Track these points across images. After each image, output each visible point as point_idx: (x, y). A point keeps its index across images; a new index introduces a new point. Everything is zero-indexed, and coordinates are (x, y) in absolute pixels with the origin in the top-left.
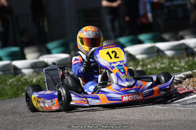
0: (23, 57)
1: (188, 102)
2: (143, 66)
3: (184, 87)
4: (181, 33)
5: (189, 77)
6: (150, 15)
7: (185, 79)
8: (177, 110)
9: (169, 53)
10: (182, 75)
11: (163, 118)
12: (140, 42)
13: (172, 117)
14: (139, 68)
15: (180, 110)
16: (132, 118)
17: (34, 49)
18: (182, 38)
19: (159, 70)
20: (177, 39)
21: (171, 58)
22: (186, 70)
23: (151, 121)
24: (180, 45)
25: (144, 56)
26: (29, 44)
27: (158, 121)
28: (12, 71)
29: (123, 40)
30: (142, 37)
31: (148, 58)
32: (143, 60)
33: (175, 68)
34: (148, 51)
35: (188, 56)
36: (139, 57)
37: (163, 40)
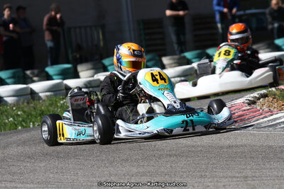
0: (76, 76)
1: (263, 125)
3: (259, 108)
5: (264, 96)
6: (219, 25)
7: (259, 99)
8: (251, 134)
10: (256, 94)
11: (234, 143)
13: (244, 142)
15: (254, 135)
16: (199, 143)
17: (89, 65)
23: (222, 148)
27: (229, 147)
28: (64, 91)
29: (188, 55)
30: (211, 51)
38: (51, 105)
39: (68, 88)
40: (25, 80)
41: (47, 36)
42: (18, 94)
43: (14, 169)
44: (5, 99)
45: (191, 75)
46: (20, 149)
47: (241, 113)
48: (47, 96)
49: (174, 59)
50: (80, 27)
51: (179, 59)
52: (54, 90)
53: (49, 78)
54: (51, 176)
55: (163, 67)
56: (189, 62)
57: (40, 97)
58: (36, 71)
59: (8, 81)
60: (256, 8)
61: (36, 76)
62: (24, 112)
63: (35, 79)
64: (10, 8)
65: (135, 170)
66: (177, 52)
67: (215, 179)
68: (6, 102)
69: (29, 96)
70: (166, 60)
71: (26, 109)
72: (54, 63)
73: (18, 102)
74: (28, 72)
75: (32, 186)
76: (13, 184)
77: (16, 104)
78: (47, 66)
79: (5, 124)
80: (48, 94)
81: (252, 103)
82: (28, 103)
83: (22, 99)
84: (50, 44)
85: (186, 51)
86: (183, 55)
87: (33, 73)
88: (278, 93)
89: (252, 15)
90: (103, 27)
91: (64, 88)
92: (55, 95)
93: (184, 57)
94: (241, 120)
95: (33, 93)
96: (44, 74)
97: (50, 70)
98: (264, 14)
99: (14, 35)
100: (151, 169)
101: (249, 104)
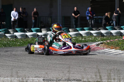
0: (41, 32)
1: (101, 52)
2: (85, 38)
3: (100, 47)
4: (99, 28)
5: (102, 43)
7: (100, 44)
9: (95, 35)
10: (99, 42)
12: (84, 30)
14: (83, 39)
17: (45, 29)
18: (100, 30)
19: (91, 40)
20: (98, 30)
21: (95, 37)
22: (100, 41)
24: (99, 32)
25: (85, 35)
26: (44, 27)
28: (37, 36)
29: (78, 29)
30: (85, 28)
31: (87, 36)
32: (85, 36)
33: (96, 40)
34: (87, 33)
35: (101, 36)
36: (84, 35)
37: (93, 30)
38: (32, 40)
39: (38, 35)
40: (24, 31)
41: (33, 18)
42: (22, 36)
43: (19, 58)
44: (18, 37)
45: (78, 35)
46: (21, 52)
47: (94, 48)
48: (31, 37)
49: (73, 30)
50: (44, 17)
51: (74, 30)
52: (33, 35)
53: (32, 31)
54: (31, 61)
55: (69, 32)
56: (78, 31)
57: (29, 37)
58: (28, 29)
59: (19, 31)
60: (101, 16)
61: (28, 31)
62: (23, 41)
63: (27, 32)
64: (22, 8)
65: (58, 62)
66: (75, 28)
67: (84, 68)
68: (18, 38)
69: (25, 37)
70: (70, 30)
71: (24, 41)
72: (34, 27)
73: (21, 38)
74: (25, 29)
75: (24, 64)
76: (18, 63)
77: (21, 39)
78: (32, 28)
79: (17, 45)
80: (31, 36)
81: (98, 45)
82: (25, 39)
83: (23, 37)
84: (33, 21)
85: (77, 28)
86: (76, 29)
87: (27, 30)
88: (106, 43)
89: (99, 18)
90: (51, 17)
91: (37, 35)
92: (34, 37)
93: (77, 29)
94: (94, 50)
95: (27, 36)
96: (31, 30)
97: (33, 29)
98: (102, 18)
99: (21, 17)
100: (64, 63)
101: (97, 45)
